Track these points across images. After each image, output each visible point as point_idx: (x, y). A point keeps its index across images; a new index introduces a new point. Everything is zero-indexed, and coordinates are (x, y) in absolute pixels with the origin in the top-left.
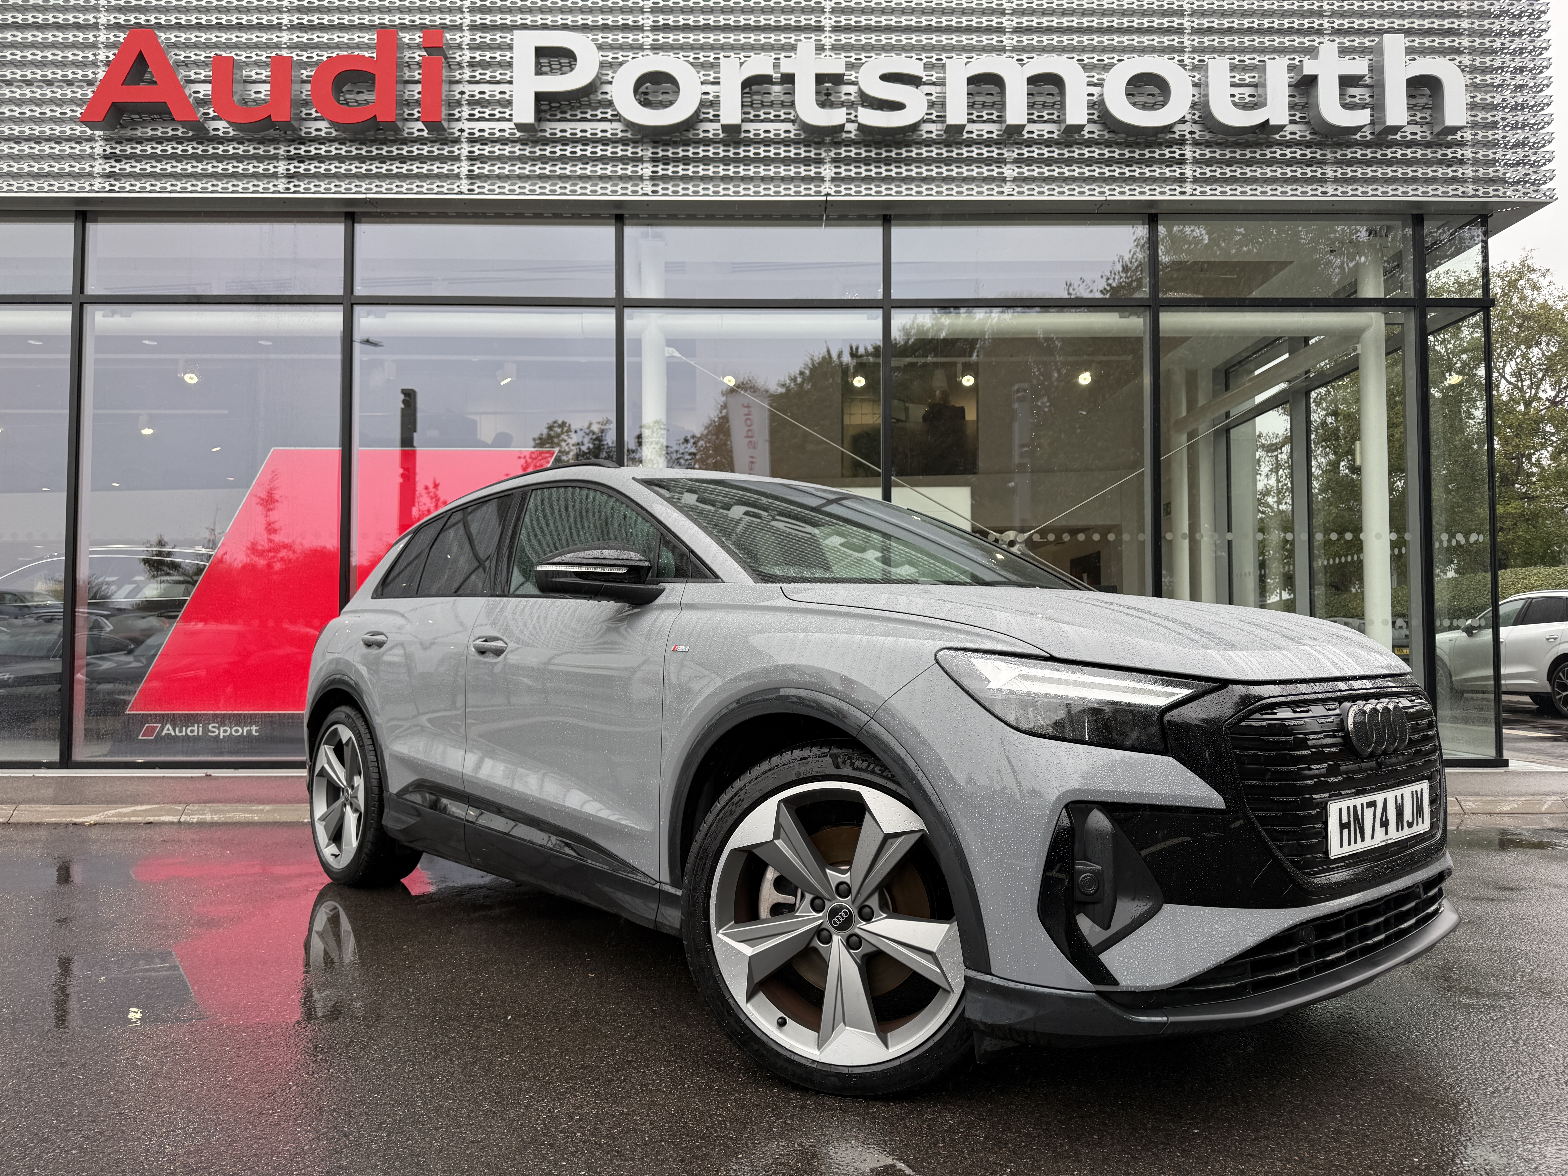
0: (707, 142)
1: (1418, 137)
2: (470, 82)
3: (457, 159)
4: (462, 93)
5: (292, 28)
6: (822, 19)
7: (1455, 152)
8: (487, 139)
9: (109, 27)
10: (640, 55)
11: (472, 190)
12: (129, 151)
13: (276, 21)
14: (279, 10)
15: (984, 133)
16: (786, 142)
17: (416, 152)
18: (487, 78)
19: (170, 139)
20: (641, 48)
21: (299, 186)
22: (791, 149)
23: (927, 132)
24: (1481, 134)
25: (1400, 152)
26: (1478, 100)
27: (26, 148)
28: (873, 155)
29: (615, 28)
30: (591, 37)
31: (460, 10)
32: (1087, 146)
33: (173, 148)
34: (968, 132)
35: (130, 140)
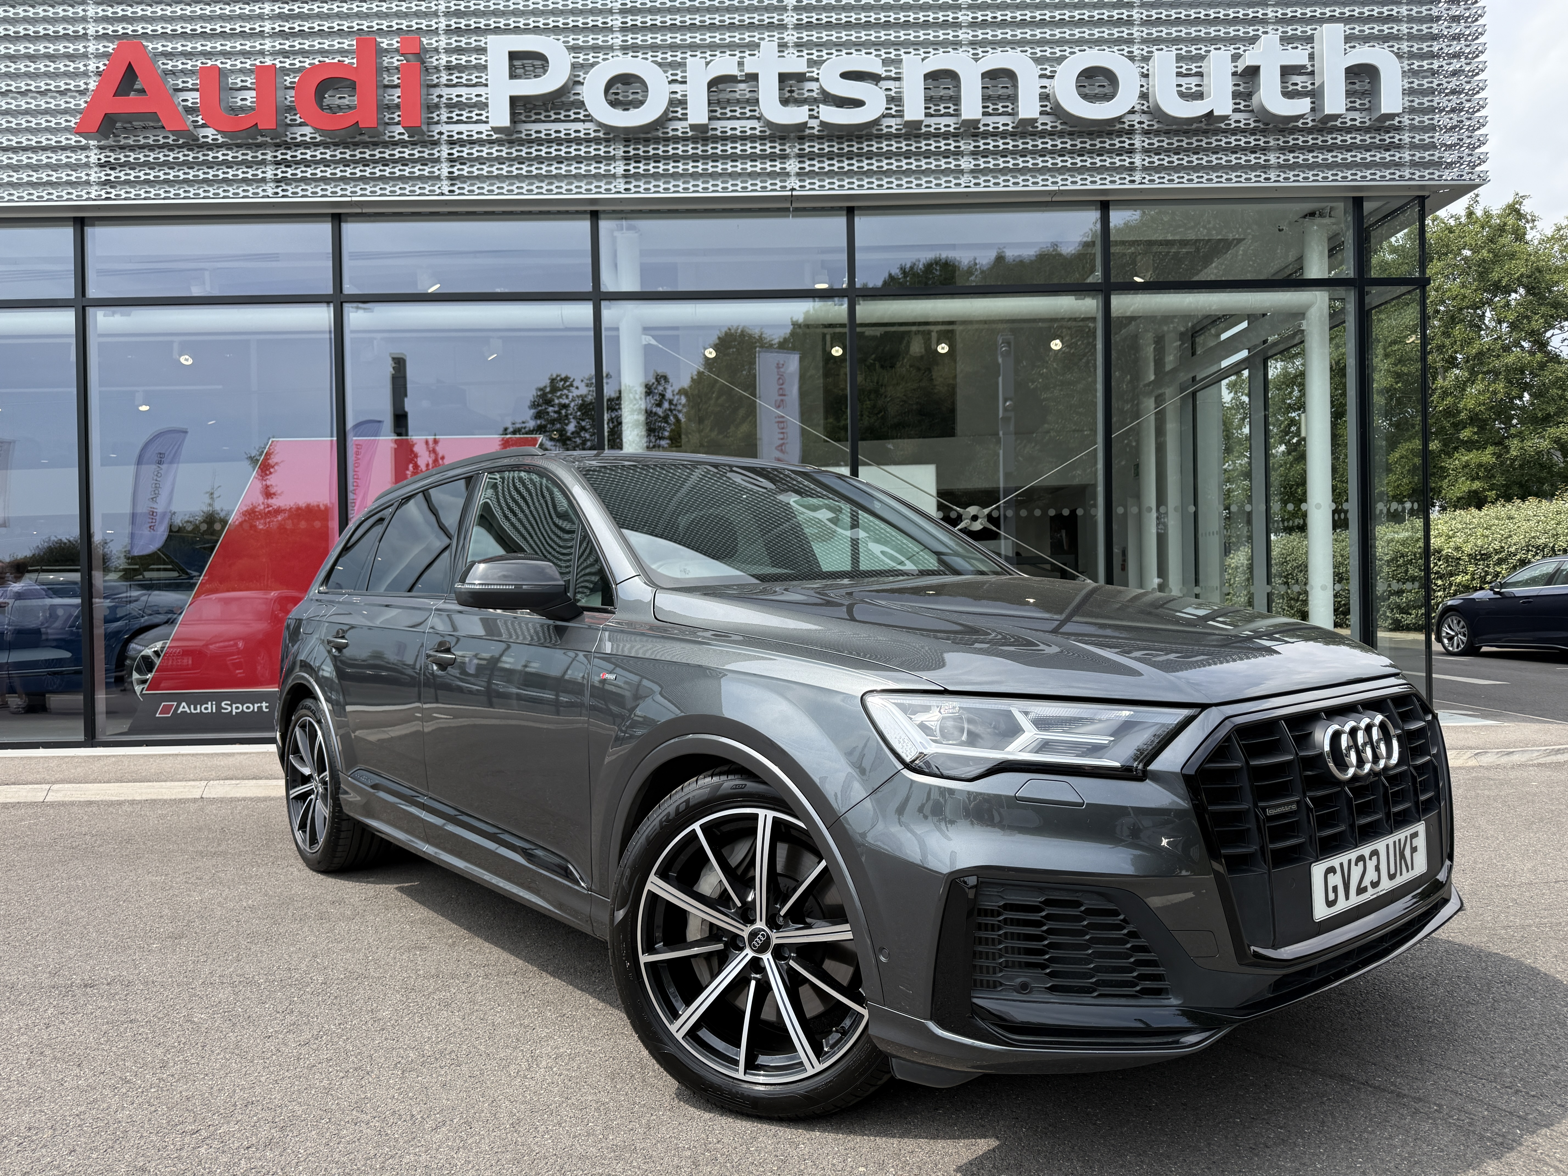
0: (676, 140)
1: (1357, 123)
2: (447, 86)
3: (438, 160)
4: (440, 96)
5: (274, 35)
6: (784, 17)
7: (1393, 137)
8: (465, 141)
9: (98, 38)
10: (609, 56)
11: (453, 191)
12: (123, 159)
13: (258, 29)
14: (261, 17)
15: (941, 126)
16: (753, 139)
17: (398, 156)
18: (463, 81)
19: (161, 147)
20: (611, 48)
21: (286, 190)
22: (757, 145)
23: (887, 127)
24: (1417, 119)
25: (1340, 138)
26: (1415, 85)
27: (24, 158)
28: (835, 150)
29: (585, 30)
30: (562, 39)
31: (436, 14)
32: (1041, 137)
33: (165, 156)
34: (926, 126)
35: (122, 148)
